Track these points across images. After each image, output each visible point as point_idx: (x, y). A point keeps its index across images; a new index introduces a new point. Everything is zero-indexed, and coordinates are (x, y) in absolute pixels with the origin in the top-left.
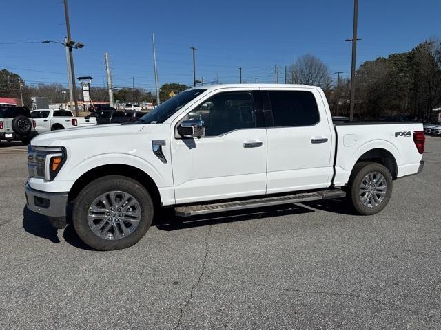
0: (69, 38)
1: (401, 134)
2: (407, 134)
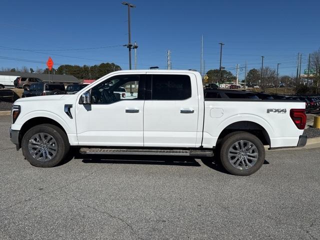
0: (130, 42)
1: (274, 110)
2: (282, 111)
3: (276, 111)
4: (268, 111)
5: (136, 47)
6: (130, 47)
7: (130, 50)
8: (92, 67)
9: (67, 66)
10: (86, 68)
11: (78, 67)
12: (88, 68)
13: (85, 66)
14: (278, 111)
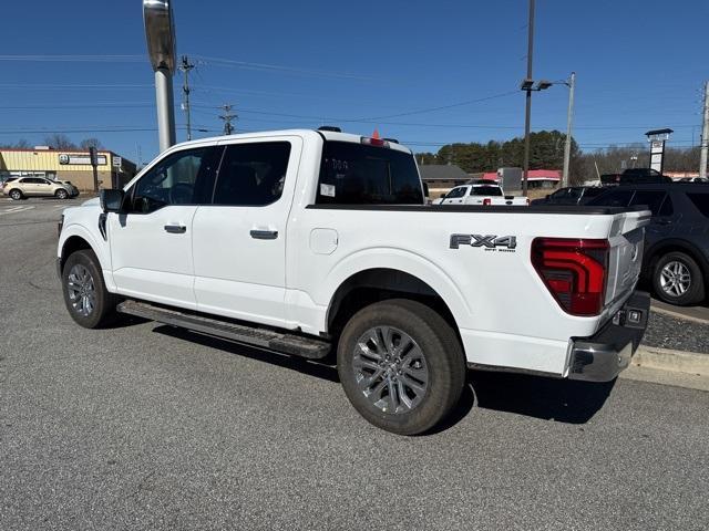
0: (529, 77)
1: (473, 241)
2: (502, 242)
3: (482, 241)
4: (456, 241)
5: (545, 86)
6: (527, 86)
7: (529, 94)
8: (507, 143)
9: (457, 147)
10: (492, 146)
11: (478, 146)
12: (497, 146)
13: (491, 142)
14: (488, 245)
